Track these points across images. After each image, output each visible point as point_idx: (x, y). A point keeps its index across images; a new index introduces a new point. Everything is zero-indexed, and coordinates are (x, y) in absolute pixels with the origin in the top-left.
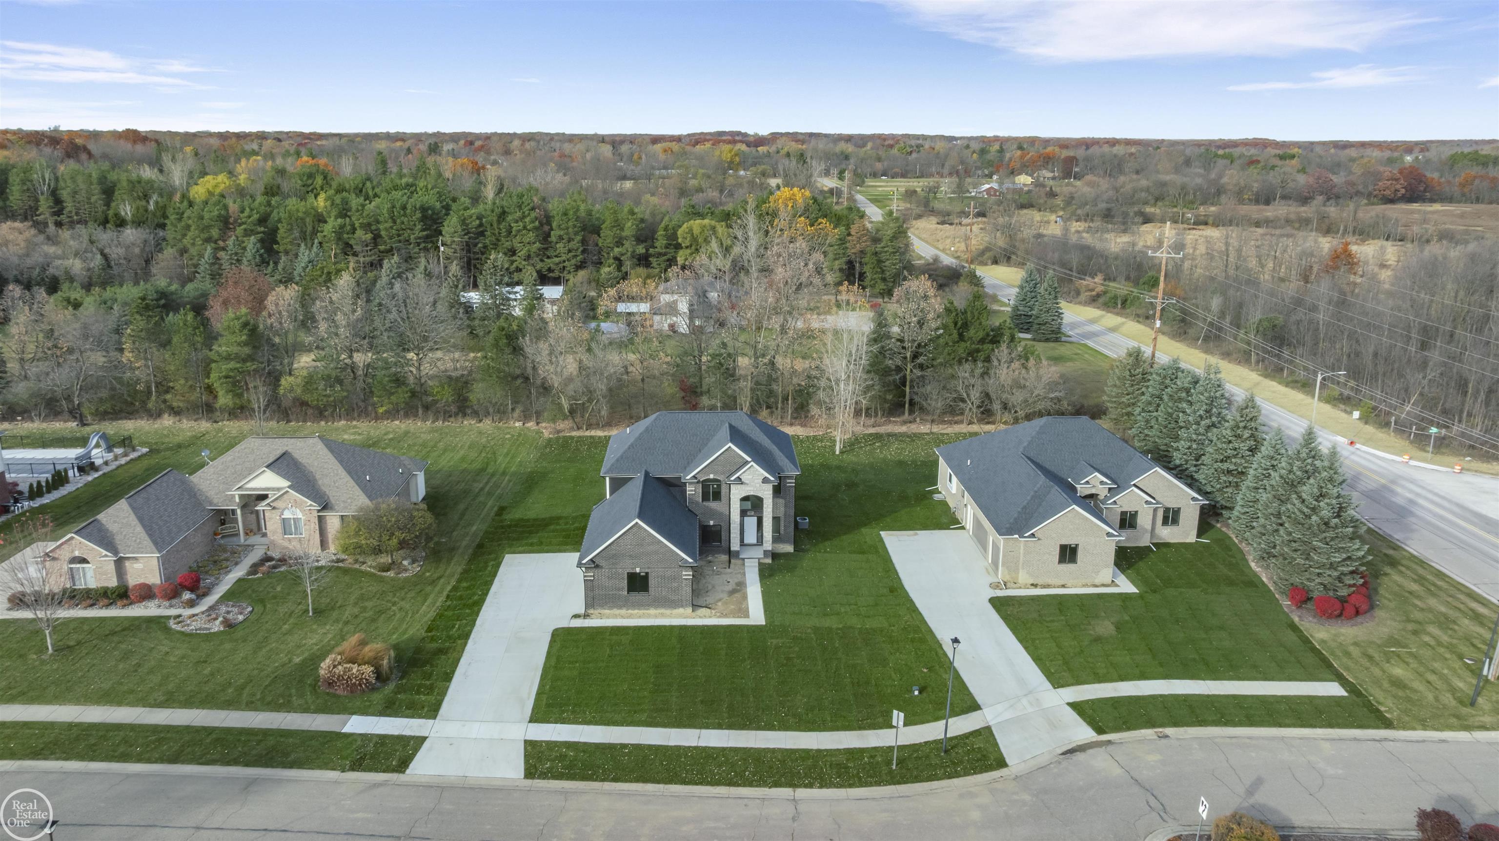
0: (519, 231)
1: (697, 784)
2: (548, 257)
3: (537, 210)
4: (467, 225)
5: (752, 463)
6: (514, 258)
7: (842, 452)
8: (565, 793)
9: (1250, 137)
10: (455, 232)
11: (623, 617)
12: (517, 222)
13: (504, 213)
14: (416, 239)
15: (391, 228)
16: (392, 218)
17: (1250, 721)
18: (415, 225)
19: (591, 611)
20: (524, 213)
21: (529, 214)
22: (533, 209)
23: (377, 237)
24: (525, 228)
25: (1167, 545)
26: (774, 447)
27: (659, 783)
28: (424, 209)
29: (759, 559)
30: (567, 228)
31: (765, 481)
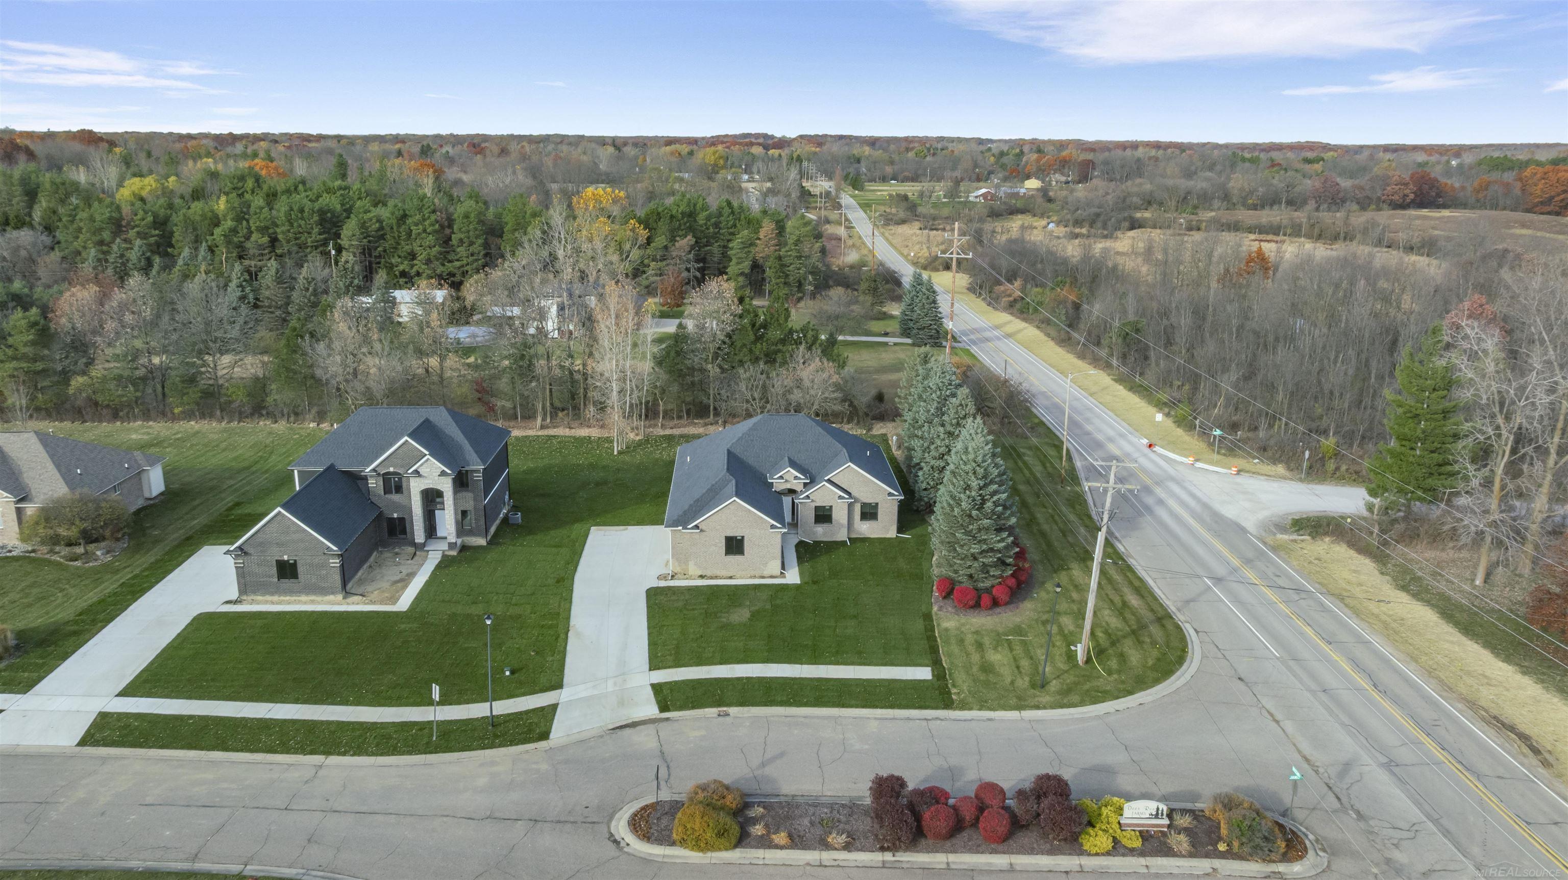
0: (419, 234)
1: (238, 751)
2: (450, 261)
3: (438, 213)
4: (367, 228)
5: (428, 457)
6: (415, 262)
7: (620, 453)
8: (104, 760)
9: (1303, 140)
10: (354, 235)
11: (273, 603)
12: (416, 225)
13: (405, 216)
14: (312, 242)
15: (289, 231)
16: (289, 221)
17: (819, 702)
18: (312, 228)
19: (244, 597)
20: (424, 215)
21: (429, 217)
22: (434, 212)
23: (274, 241)
24: (425, 231)
25: (864, 540)
26: (466, 442)
27: (202, 750)
28: (322, 212)
29: (444, 551)
30: (468, 231)
31: (443, 474)
